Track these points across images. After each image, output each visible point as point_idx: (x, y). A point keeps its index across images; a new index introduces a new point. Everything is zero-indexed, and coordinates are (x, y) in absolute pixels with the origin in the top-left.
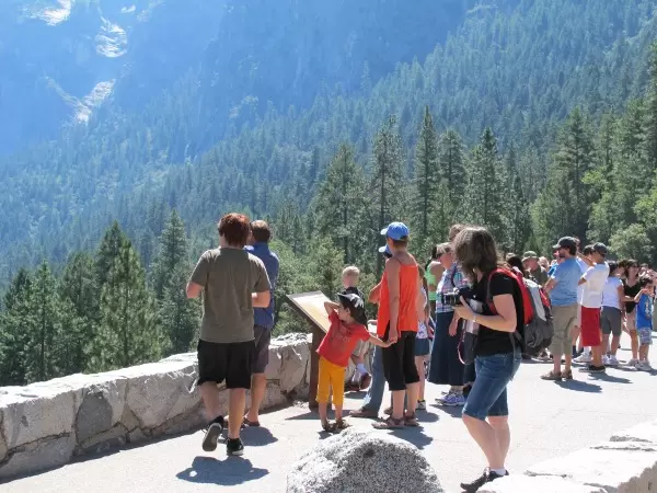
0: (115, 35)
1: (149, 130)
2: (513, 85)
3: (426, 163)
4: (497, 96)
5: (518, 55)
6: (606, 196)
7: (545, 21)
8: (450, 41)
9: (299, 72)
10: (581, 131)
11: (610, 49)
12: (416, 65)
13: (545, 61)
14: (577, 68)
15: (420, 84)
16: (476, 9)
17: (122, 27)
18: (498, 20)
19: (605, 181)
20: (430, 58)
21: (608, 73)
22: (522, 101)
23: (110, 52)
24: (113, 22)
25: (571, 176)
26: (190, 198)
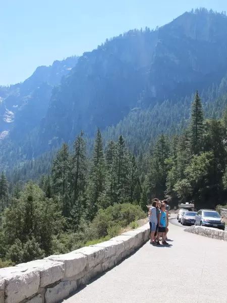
0: (10, 115)
1: (20, 148)
2: (146, 134)
3: (98, 152)
4: (140, 138)
5: (148, 124)
6: (174, 168)
7: (157, 113)
8: (125, 119)
9: (73, 128)
10: (164, 143)
11: (179, 123)
12: (113, 127)
13: (157, 126)
14: (168, 129)
15: (114, 133)
16: (134, 109)
17: (13, 112)
18: (142, 113)
19: (173, 162)
20: (118, 125)
21: (178, 130)
22: (149, 139)
23: (8, 121)
24: (10, 110)
25: (160, 160)
26: (31, 172)
